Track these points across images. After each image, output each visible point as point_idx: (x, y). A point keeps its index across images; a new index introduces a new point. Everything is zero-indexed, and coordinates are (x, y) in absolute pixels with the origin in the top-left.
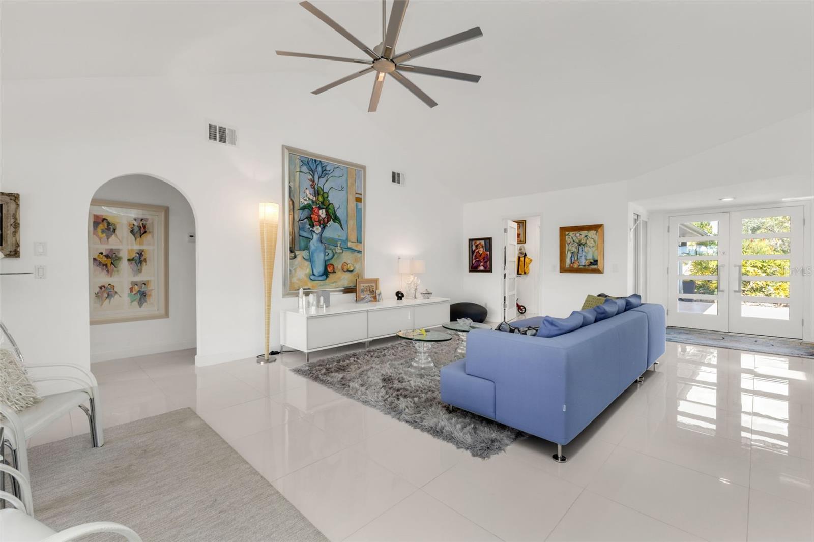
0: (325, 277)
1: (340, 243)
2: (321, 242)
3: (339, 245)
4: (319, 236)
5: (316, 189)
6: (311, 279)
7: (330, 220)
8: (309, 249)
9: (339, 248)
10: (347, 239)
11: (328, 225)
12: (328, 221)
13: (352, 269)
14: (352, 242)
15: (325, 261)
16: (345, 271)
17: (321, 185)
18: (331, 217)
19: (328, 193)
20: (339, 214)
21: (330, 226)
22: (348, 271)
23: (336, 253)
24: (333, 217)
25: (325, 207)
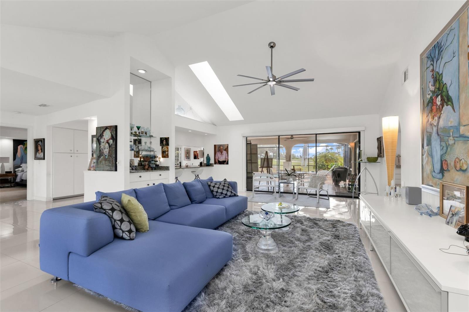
0: (441, 176)
1: (452, 131)
2: (438, 135)
3: (451, 135)
4: (436, 128)
5: (435, 76)
6: (433, 176)
7: (444, 106)
8: (431, 144)
9: (451, 138)
10: (459, 124)
11: (442, 112)
12: (442, 108)
13: (465, 167)
14: (464, 126)
15: (442, 156)
16: (457, 170)
17: (437, 70)
18: (444, 100)
19: (442, 74)
20: (450, 94)
21: (444, 112)
22: (461, 170)
23: (449, 144)
24: (446, 101)
25: (440, 92)
